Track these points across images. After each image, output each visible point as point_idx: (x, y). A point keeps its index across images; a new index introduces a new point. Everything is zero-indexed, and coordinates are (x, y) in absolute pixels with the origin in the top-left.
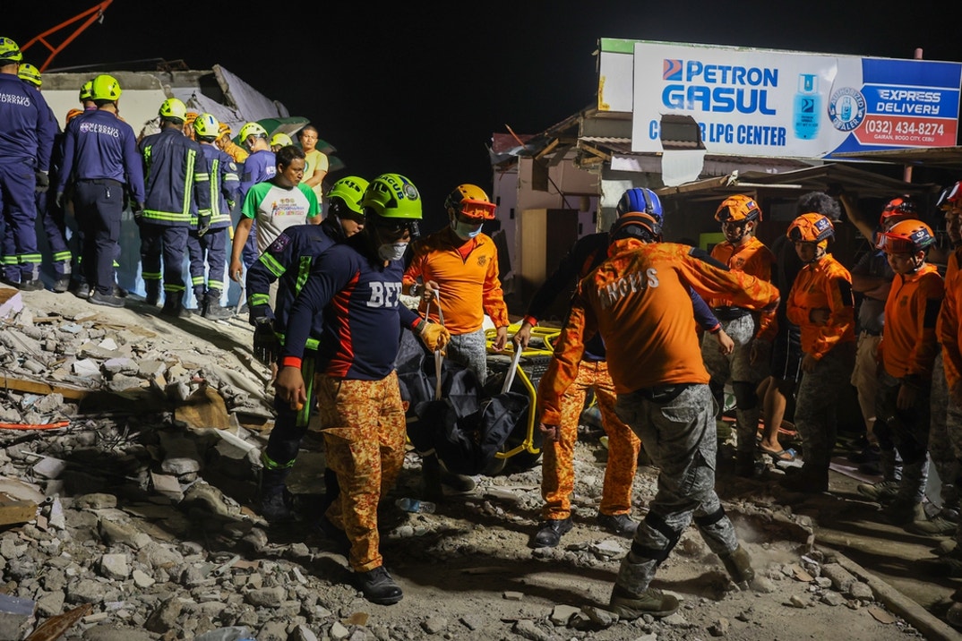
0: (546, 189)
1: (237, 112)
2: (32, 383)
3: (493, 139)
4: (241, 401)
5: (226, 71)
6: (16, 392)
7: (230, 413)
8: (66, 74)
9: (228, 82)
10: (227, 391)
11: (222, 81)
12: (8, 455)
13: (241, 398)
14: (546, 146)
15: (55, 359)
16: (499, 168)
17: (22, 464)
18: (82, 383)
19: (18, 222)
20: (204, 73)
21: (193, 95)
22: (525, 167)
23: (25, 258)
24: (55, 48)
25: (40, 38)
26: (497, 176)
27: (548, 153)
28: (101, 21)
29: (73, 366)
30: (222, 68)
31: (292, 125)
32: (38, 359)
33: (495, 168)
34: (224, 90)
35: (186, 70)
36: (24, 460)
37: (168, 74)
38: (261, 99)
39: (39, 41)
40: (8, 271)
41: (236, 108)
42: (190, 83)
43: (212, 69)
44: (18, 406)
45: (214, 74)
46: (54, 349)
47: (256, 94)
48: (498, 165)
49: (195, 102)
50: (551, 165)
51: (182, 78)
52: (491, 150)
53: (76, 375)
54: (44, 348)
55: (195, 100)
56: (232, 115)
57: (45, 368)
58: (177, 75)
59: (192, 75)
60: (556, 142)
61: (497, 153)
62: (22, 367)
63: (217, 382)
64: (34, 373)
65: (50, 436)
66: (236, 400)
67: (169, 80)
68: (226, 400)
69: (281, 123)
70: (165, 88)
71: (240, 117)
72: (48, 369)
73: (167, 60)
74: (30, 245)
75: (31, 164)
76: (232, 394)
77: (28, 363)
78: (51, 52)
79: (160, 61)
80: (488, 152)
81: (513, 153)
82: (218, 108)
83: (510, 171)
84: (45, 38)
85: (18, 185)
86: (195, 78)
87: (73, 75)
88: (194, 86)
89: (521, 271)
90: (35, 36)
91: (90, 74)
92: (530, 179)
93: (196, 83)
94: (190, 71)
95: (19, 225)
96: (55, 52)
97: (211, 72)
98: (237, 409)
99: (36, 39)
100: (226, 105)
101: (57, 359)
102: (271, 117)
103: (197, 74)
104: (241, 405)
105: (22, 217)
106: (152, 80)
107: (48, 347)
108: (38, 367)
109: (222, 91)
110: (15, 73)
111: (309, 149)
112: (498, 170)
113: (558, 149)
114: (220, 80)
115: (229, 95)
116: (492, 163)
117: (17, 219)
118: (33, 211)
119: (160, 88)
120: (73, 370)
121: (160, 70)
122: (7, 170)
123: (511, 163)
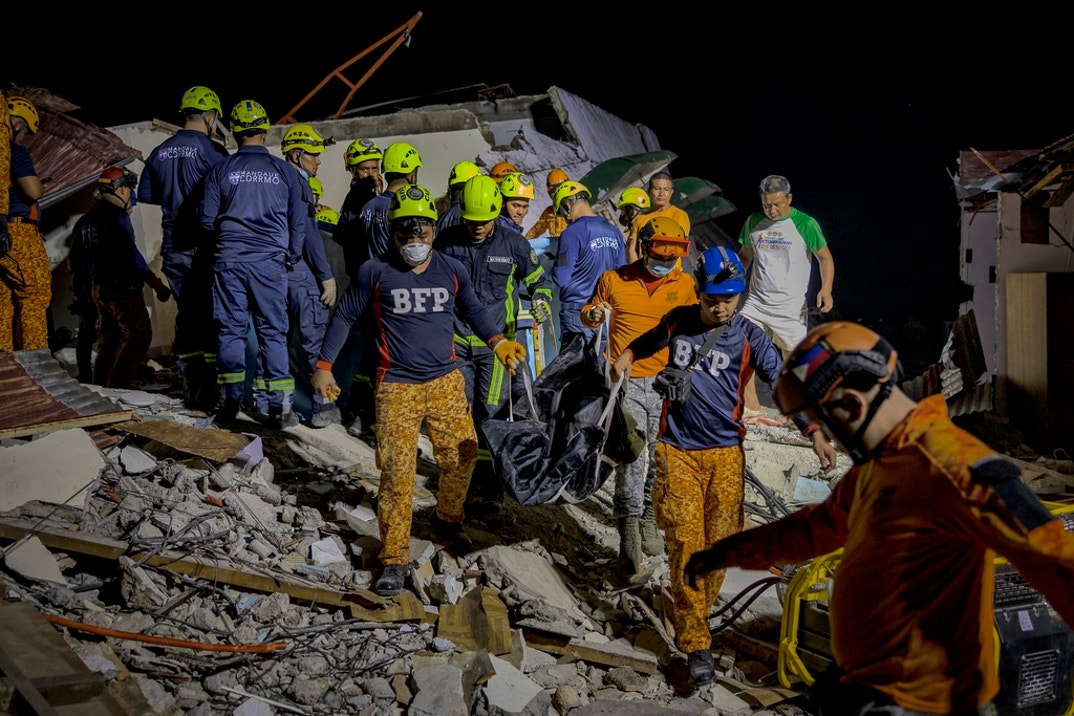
0: (1045, 241)
1: (579, 149)
2: (254, 576)
3: (959, 161)
4: (530, 611)
5: (565, 93)
6: (234, 587)
7: (513, 625)
8: (362, 118)
9: (568, 109)
10: (511, 595)
11: (560, 108)
12: (206, 690)
13: (531, 607)
14: (1044, 175)
15: (289, 536)
16: (970, 204)
17: (224, 704)
18: (318, 575)
19: (266, 338)
20: (537, 98)
21: (520, 132)
22: (1010, 206)
23: (274, 385)
24: (355, 83)
25: (337, 72)
26: (966, 217)
27: (1050, 184)
28: (408, 44)
29: (310, 548)
30: (560, 90)
31: (652, 164)
32: (269, 537)
33: (963, 205)
34: (563, 121)
35: (513, 96)
36: (227, 697)
37: (492, 104)
38: (617, 123)
39: (336, 77)
40: (259, 399)
41: (578, 143)
42: (519, 113)
43: (545, 92)
44: (231, 610)
45: (548, 100)
46: (292, 521)
47: (609, 117)
48: (967, 200)
49: (522, 142)
50: (1054, 204)
51: (510, 107)
52: (956, 179)
53: (312, 563)
54: (280, 517)
55: (523, 138)
56: (572, 153)
57: (275, 551)
58: (503, 104)
59: (522, 102)
60: (1059, 170)
61: (963, 184)
62: (248, 548)
63: (500, 578)
64: (260, 559)
65: (263, 660)
66: (524, 610)
67: (492, 111)
68: (510, 608)
69: (634, 163)
70: (482, 126)
71: (582, 156)
72: (280, 552)
73: (491, 86)
74: (280, 368)
75: (282, 260)
76: (518, 600)
77: (255, 544)
78: (350, 89)
79: (483, 87)
80: (952, 182)
81: (988, 186)
82: (553, 147)
83: (987, 208)
84: (342, 72)
85: (266, 290)
86: (526, 105)
87: (371, 118)
88: (524, 117)
89: (1006, 370)
90: (330, 72)
91: (390, 115)
92: (1017, 225)
93: (527, 113)
94: (519, 98)
95: (267, 342)
96: (354, 88)
97: (545, 96)
98: (525, 622)
99: (332, 75)
100: (565, 140)
101: (294, 537)
102: (622, 155)
103: (527, 100)
104: (531, 616)
105: (272, 332)
106: (466, 116)
107: (284, 518)
108: (265, 548)
109: (560, 122)
110: (261, 144)
111: (661, 206)
112: (967, 209)
113: (1063, 178)
114: (557, 106)
115: (568, 126)
116: (959, 197)
117: (266, 335)
118: (284, 323)
119: (476, 127)
120: (310, 556)
121: (482, 99)
122: (252, 269)
123: (988, 199)
